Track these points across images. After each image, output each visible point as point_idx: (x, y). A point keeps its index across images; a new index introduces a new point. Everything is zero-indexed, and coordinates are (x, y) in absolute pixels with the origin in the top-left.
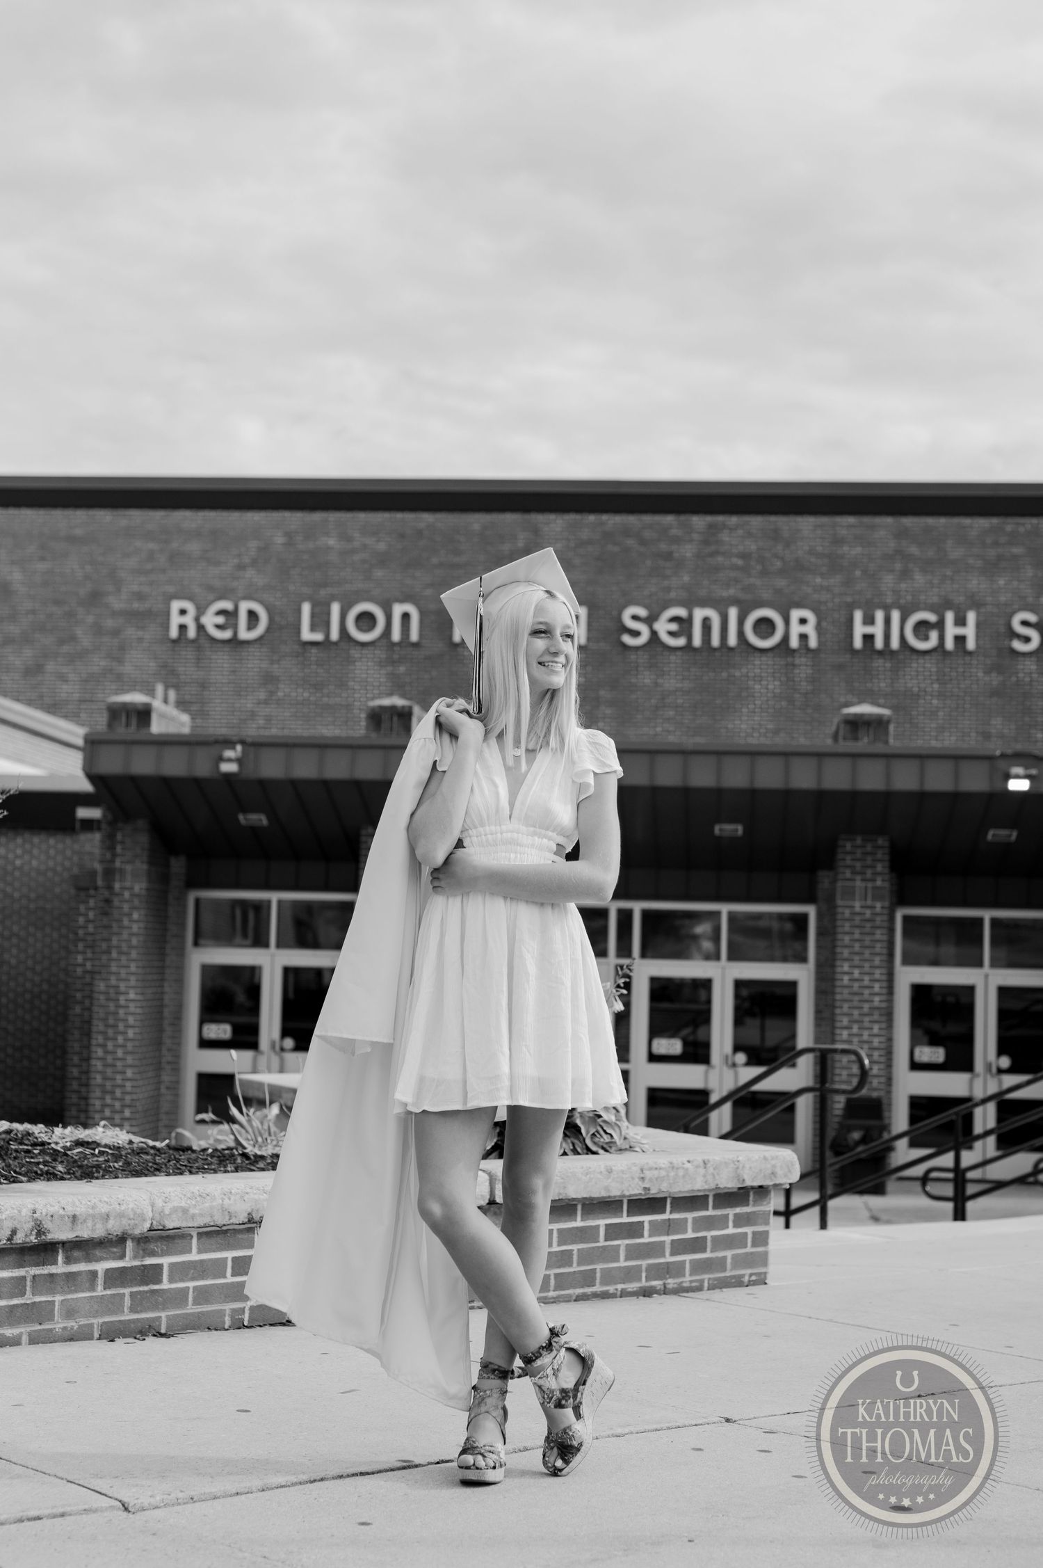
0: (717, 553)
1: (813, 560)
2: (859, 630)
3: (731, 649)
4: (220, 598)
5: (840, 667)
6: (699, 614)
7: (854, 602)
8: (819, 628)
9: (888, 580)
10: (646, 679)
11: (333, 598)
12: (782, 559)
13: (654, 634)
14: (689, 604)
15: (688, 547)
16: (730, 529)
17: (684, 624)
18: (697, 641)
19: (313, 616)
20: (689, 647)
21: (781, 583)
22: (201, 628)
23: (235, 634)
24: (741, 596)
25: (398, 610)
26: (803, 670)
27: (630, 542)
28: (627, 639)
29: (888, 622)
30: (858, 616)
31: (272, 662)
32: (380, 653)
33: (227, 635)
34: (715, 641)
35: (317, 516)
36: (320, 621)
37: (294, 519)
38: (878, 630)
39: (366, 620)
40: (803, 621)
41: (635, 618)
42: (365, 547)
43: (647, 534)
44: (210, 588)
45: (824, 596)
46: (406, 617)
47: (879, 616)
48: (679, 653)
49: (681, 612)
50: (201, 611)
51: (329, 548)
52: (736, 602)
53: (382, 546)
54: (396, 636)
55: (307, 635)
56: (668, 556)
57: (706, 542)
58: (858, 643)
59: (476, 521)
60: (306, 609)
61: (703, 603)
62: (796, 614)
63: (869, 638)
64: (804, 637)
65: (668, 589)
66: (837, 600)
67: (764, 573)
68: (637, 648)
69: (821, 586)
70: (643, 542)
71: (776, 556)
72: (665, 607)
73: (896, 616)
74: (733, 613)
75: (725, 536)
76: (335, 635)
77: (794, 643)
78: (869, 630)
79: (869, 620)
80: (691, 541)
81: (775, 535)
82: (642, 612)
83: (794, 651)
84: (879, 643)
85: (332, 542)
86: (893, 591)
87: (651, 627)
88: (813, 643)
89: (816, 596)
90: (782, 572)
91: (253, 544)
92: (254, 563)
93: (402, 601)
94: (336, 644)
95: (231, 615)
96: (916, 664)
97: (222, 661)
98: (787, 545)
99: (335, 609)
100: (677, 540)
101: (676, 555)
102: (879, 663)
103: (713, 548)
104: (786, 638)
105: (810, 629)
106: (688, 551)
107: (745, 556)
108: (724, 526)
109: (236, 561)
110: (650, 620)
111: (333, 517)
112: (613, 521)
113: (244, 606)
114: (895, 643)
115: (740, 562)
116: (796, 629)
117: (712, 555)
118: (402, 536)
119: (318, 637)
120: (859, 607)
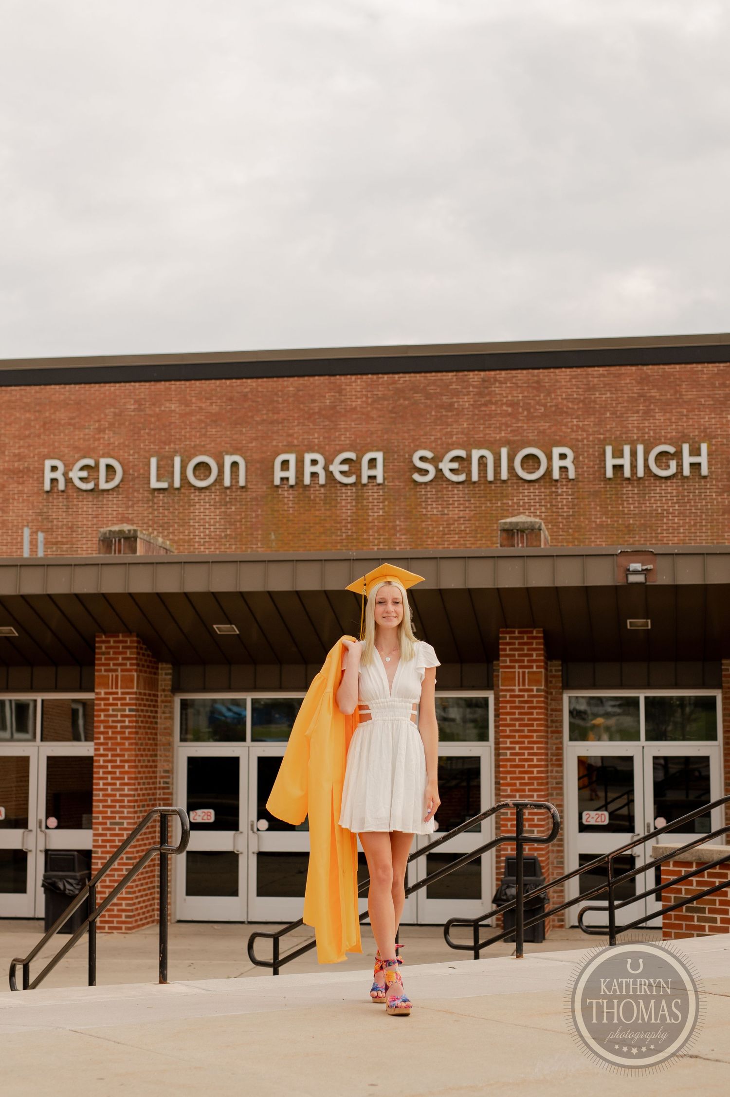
0: (490, 402)
1: (570, 405)
2: (610, 462)
3: (504, 482)
4: (84, 457)
5: (596, 494)
6: (476, 454)
7: (605, 439)
8: (575, 461)
9: (634, 419)
10: (434, 510)
11: (176, 452)
12: (545, 405)
13: (439, 471)
14: (468, 446)
15: (466, 398)
16: (501, 383)
17: (464, 462)
18: (475, 477)
19: (159, 468)
20: (468, 481)
21: (544, 425)
22: (68, 481)
23: (97, 485)
24: (510, 437)
25: (228, 460)
26: (565, 496)
27: (417, 396)
28: (417, 477)
29: (634, 454)
30: (609, 450)
31: (128, 507)
32: (215, 497)
33: (90, 486)
34: (490, 477)
35: (162, 385)
36: (165, 472)
37: (143, 389)
38: (626, 461)
39: (202, 469)
40: (563, 456)
41: (422, 459)
42: (201, 408)
43: (431, 389)
44: (76, 449)
45: (581, 435)
46: (235, 465)
47: (627, 449)
48: (461, 486)
49: (462, 453)
50: (68, 468)
51: (172, 411)
52: (507, 443)
53: (215, 409)
54: (227, 482)
55: (154, 484)
56: (450, 407)
57: (480, 394)
58: (609, 473)
59: (291, 384)
60: (154, 461)
61: (479, 445)
62: (556, 451)
63: (618, 468)
64: (563, 469)
65: (451, 435)
66: (591, 438)
67: (530, 418)
68: (426, 484)
69: (578, 426)
70: (428, 396)
71: (539, 403)
72: (449, 450)
73: (640, 449)
74: (504, 452)
75: (496, 389)
76: (177, 484)
77: (556, 475)
78: (618, 462)
79: (618, 454)
80: (468, 394)
81: (538, 386)
82: (429, 454)
83: (556, 481)
84: (627, 473)
85: (173, 407)
86: (638, 428)
87: (436, 468)
88: (572, 474)
89: (573, 436)
90: (544, 416)
91: (110, 411)
92: (112, 425)
93: (232, 454)
94: (178, 489)
95: (92, 469)
96: (660, 489)
97: (87, 506)
98: (549, 394)
99: (177, 461)
100: (456, 394)
101: (456, 405)
102: (628, 489)
103: (487, 398)
104: (549, 471)
105: (568, 463)
106: (466, 402)
107: (512, 404)
108: (496, 380)
109: (97, 425)
110: (435, 460)
111: (174, 385)
112: (403, 380)
113: (103, 462)
114: (641, 473)
115: (510, 410)
116: (557, 463)
117: (486, 404)
118: (231, 399)
119: (164, 485)
120: (609, 444)
